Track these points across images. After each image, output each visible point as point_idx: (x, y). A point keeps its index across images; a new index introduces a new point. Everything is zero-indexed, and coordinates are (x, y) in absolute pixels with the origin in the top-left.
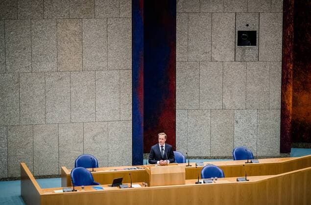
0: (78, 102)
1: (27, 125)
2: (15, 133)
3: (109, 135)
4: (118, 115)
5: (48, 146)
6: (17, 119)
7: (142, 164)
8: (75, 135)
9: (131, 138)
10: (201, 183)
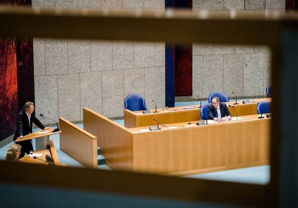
0: (119, 51)
1: (74, 74)
2: (64, 81)
3: (146, 81)
4: (153, 62)
5: (94, 93)
6: (66, 68)
7: (173, 106)
8: (116, 81)
9: (165, 83)
10: (264, 117)
